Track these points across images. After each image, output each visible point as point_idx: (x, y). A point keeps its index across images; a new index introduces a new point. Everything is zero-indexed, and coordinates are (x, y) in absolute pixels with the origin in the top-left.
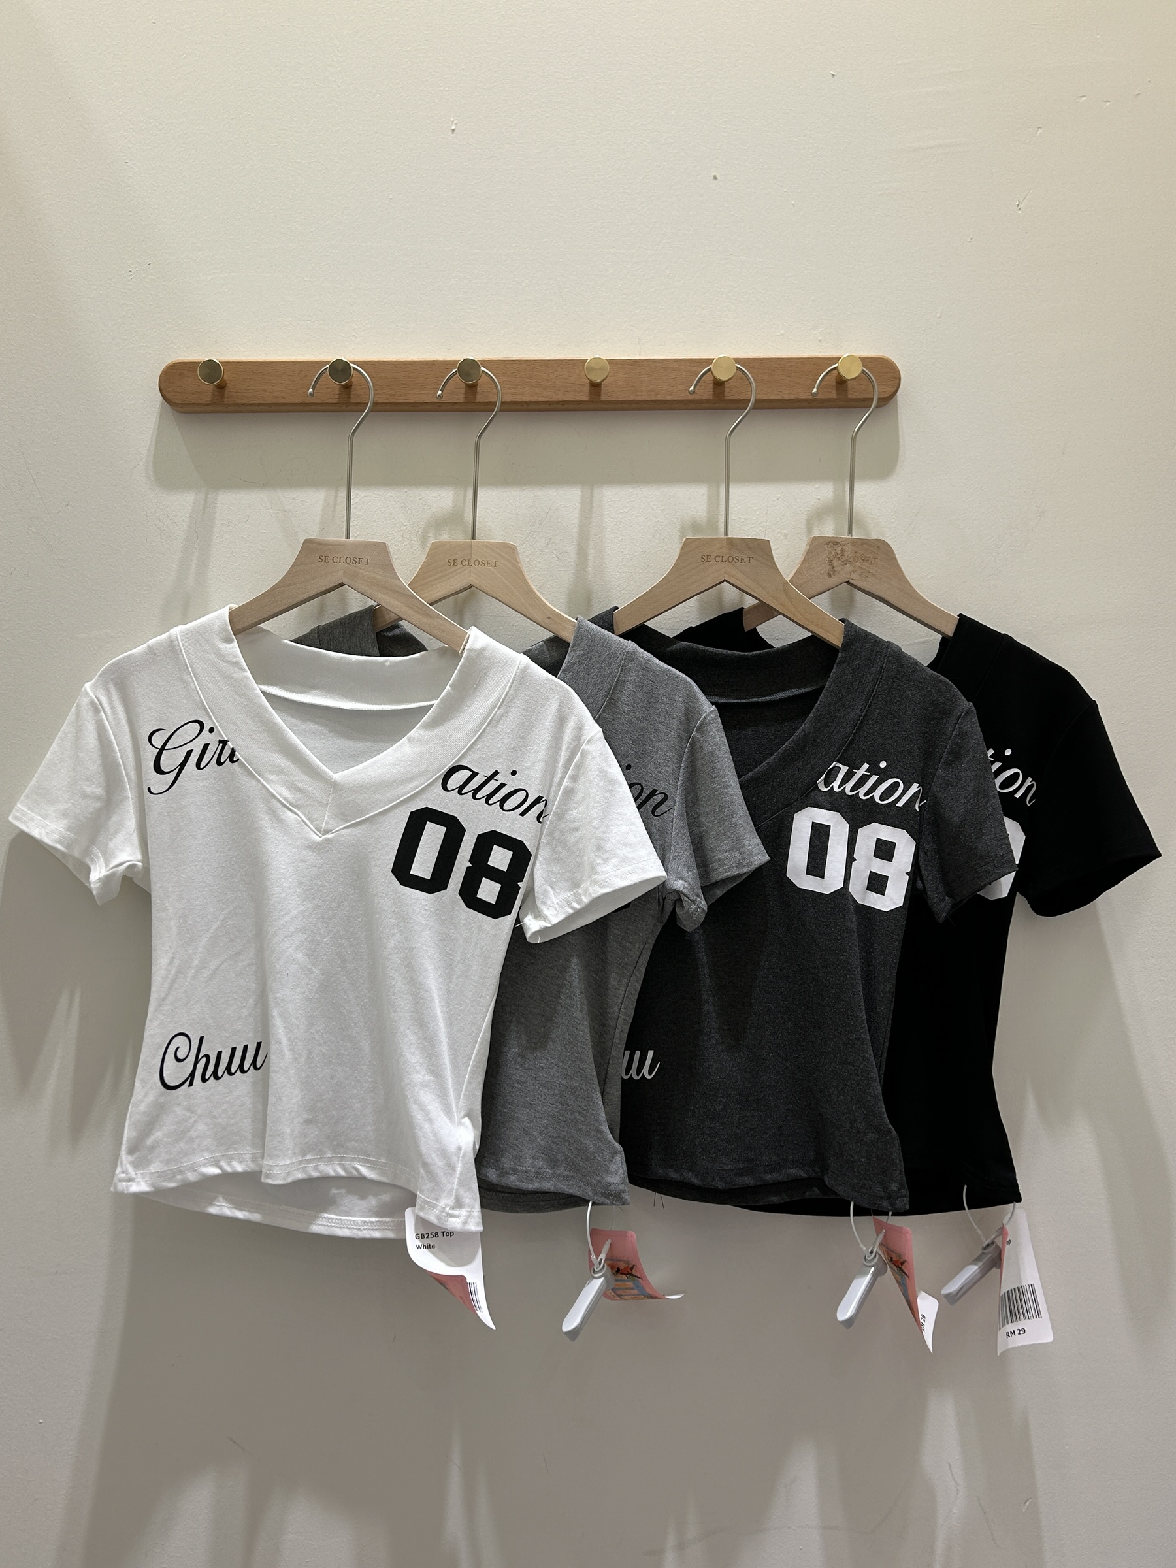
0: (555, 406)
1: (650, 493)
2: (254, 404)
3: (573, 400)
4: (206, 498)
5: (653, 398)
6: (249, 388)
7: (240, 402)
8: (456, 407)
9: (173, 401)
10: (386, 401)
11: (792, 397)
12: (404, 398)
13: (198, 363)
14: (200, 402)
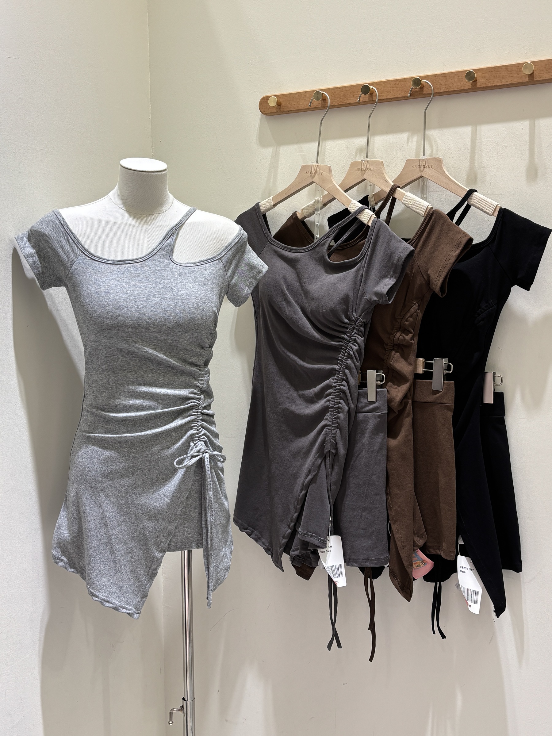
2: (292, 110)
4: (276, 149)
6: (289, 104)
7: (286, 110)
8: (366, 103)
9: (264, 112)
10: (339, 104)
12: (346, 102)
14: (273, 112)
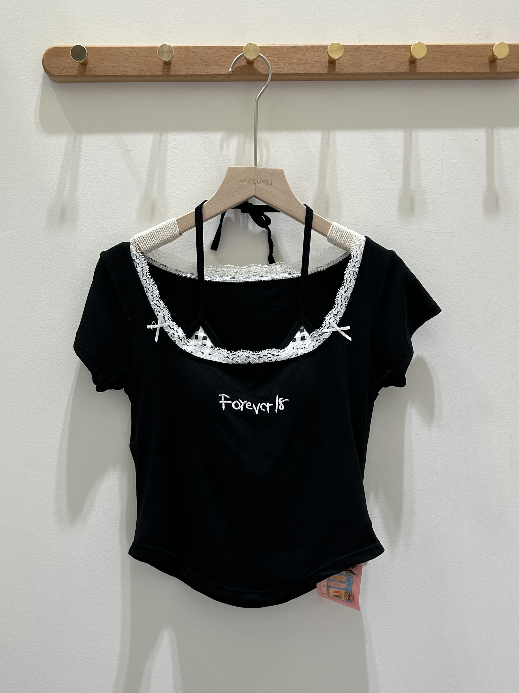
0: (305, 76)
1: (367, 136)
2: (107, 76)
3: (318, 72)
5: (370, 71)
6: (103, 65)
7: (97, 74)
9: (52, 73)
10: (195, 74)
11: (460, 71)
12: (206, 71)
13: (68, 48)
14: (70, 74)
